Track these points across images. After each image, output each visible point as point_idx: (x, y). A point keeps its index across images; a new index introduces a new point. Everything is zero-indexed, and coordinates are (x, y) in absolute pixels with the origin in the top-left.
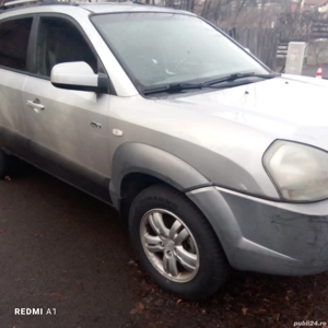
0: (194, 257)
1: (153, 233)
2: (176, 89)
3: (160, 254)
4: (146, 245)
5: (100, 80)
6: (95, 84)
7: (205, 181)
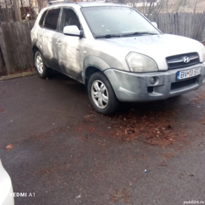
0: (107, 98)
1: (95, 91)
2: (108, 37)
3: (97, 99)
4: (93, 96)
5: (81, 33)
6: (79, 34)
7: (109, 67)
